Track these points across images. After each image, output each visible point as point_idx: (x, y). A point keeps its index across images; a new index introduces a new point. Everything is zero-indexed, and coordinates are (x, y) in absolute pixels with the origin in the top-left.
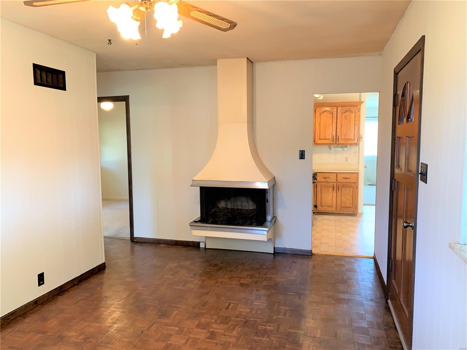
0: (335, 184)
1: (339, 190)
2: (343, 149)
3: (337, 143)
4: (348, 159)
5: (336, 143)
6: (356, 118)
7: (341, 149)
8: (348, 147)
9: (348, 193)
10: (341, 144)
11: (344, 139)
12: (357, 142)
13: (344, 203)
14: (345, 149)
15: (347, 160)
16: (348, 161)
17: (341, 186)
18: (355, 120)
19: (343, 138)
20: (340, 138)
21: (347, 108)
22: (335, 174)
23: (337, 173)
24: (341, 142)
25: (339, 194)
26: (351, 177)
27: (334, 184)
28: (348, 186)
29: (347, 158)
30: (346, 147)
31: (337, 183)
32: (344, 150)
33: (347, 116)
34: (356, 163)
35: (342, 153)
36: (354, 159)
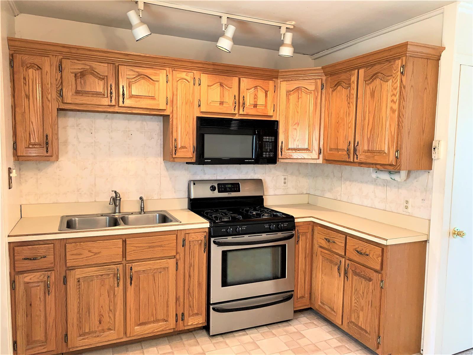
0: (343, 261)
4: (409, 205)
5: (354, 159)
6: (394, 94)
11: (369, 151)
13: (356, 315)
16: (410, 210)
17: (352, 270)
20: (360, 148)
22: (344, 237)
24: (361, 157)
26: (370, 253)
29: (407, 202)
33: (375, 90)
34: (426, 218)
35: (399, 188)
36: (422, 206)
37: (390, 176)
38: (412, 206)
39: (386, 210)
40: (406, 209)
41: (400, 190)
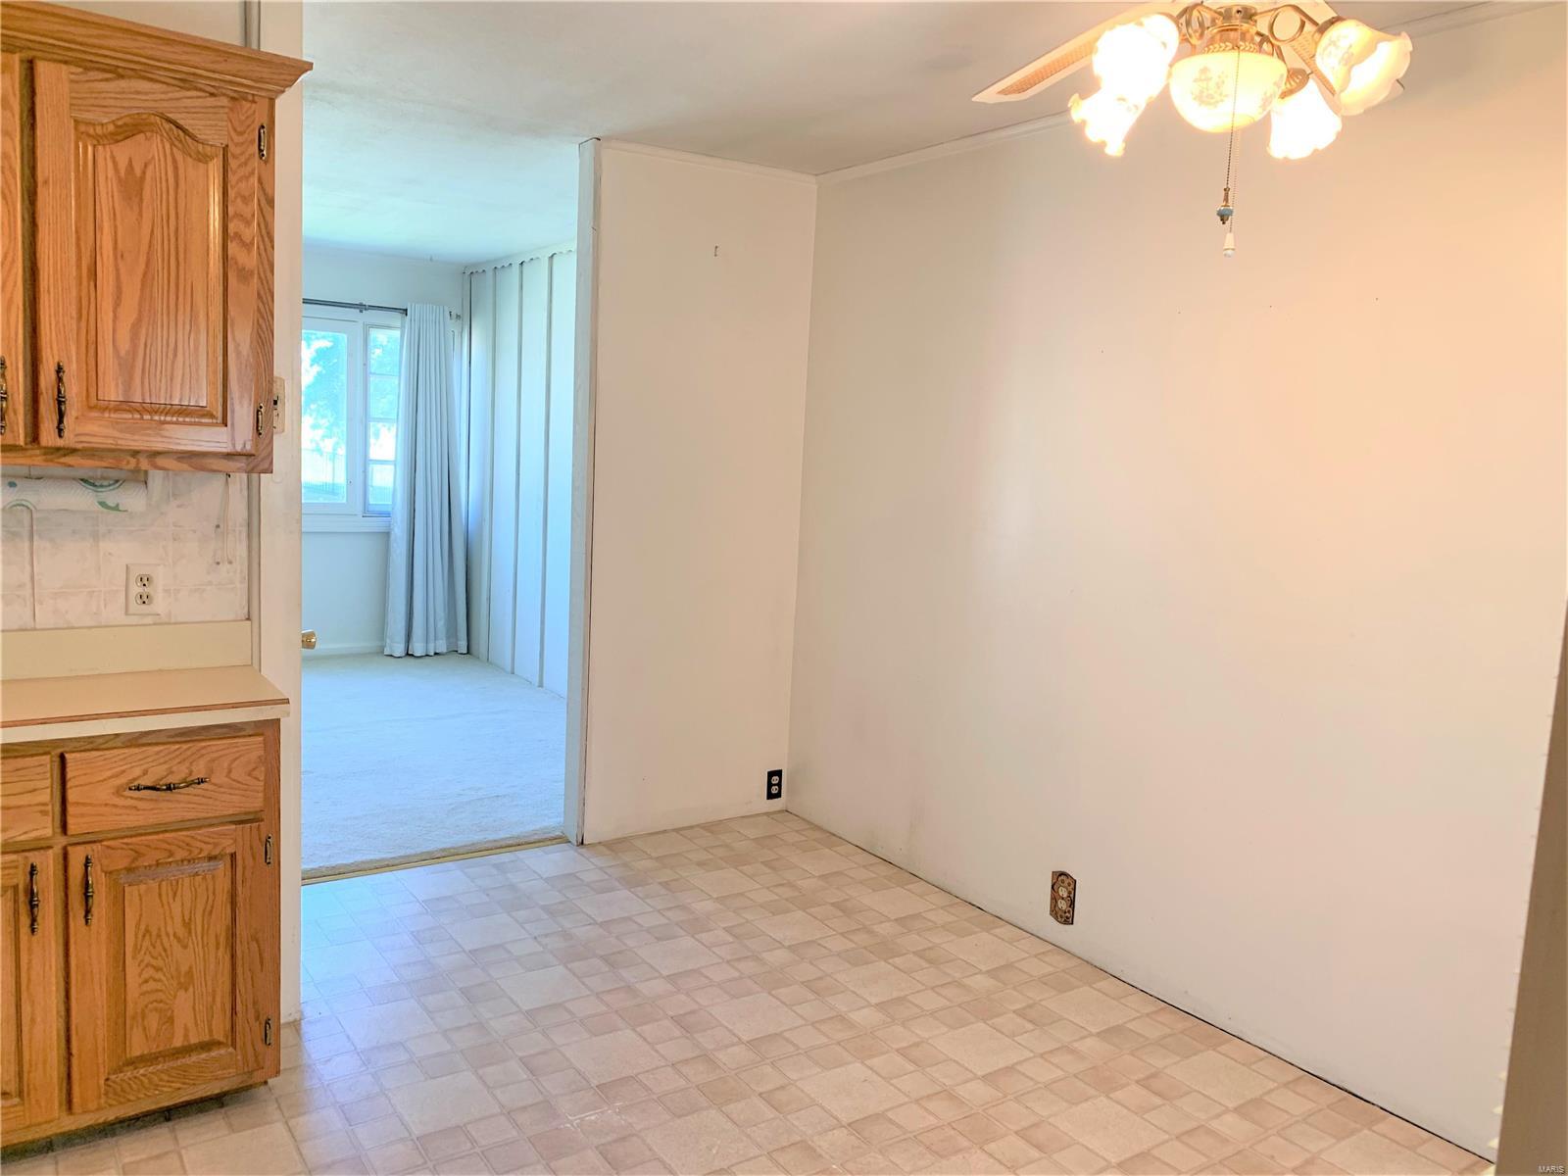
0: (48, 864)
1: (88, 912)
2: (112, 497)
3: (48, 436)
4: (158, 591)
5: (34, 437)
6: (239, 216)
7: (81, 499)
8: (156, 478)
9: (187, 925)
10: (91, 453)
11: (126, 406)
12: (256, 445)
13: (153, 1021)
14: (132, 499)
15: (145, 600)
16: (160, 604)
17: (108, 873)
18: (232, 227)
19: (112, 392)
20: (73, 390)
21: (143, 95)
22: (47, 764)
23: (60, 757)
24: (83, 429)
25: (92, 945)
26: (211, 771)
27: (35, 858)
28: (180, 854)
29: (145, 580)
30: (140, 478)
31: (63, 841)
32: (116, 508)
33: (144, 173)
34: (232, 617)
35: (96, 537)
36: (210, 583)
37: (97, 496)
38: (167, 591)
39: (35, 629)
40: (144, 606)
41: (105, 545)
